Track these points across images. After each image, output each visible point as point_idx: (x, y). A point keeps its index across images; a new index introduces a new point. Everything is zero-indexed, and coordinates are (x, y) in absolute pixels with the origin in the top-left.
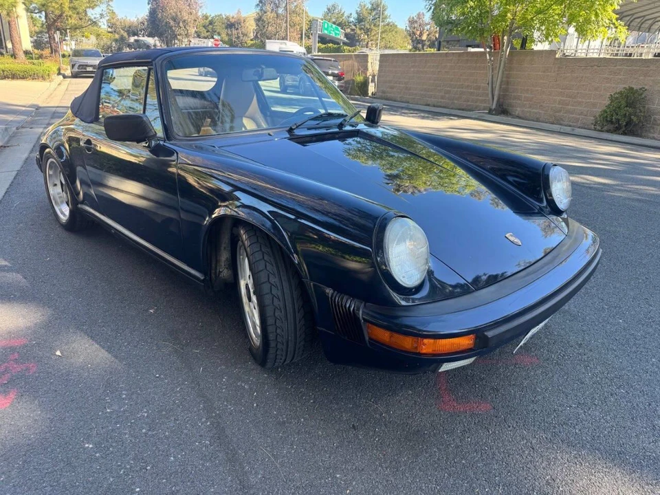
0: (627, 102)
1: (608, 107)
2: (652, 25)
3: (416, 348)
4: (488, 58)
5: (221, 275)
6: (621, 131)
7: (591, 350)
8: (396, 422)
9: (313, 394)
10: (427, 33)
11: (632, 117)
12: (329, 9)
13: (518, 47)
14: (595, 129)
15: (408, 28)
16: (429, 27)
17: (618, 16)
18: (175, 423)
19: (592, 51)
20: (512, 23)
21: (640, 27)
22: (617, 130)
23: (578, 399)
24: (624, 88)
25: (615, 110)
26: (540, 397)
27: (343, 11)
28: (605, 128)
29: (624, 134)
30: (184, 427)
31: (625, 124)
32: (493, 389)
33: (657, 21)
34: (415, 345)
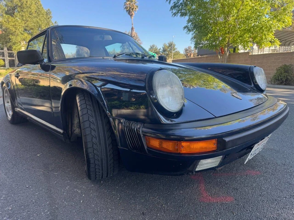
0: (284, 70)
1: (276, 73)
2: (290, 43)
3: (177, 150)
4: (219, 57)
5: (75, 132)
6: (284, 84)
7: (291, 167)
8: (172, 210)
9: (120, 195)
10: (193, 54)
11: (288, 77)
12: (151, 47)
13: (232, 52)
14: (271, 84)
15: (185, 53)
16: (193, 52)
17: (275, 36)
18: (27, 213)
19: (265, 51)
20: (228, 42)
21: (285, 44)
22: (281, 83)
23: (289, 193)
24: (282, 65)
25: (279, 75)
26: (265, 193)
27: (157, 48)
28: (276, 83)
29: (285, 85)
30: (31, 216)
31: (285, 80)
32: (234, 189)
33: (292, 42)
34: (176, 148)
